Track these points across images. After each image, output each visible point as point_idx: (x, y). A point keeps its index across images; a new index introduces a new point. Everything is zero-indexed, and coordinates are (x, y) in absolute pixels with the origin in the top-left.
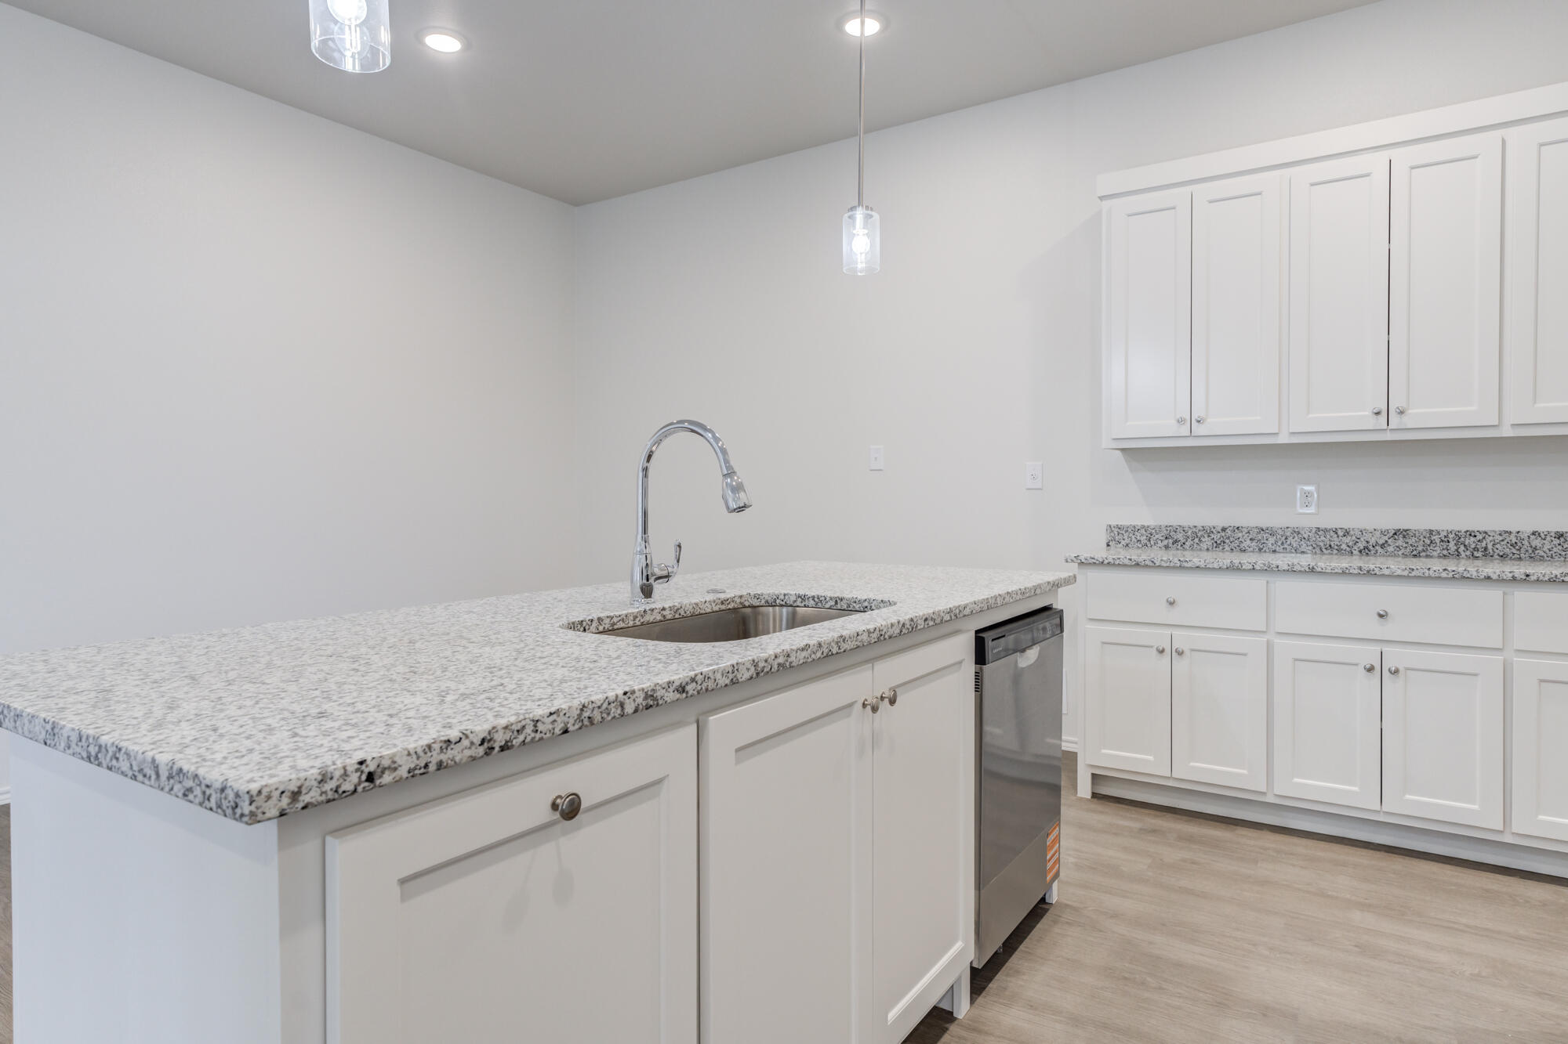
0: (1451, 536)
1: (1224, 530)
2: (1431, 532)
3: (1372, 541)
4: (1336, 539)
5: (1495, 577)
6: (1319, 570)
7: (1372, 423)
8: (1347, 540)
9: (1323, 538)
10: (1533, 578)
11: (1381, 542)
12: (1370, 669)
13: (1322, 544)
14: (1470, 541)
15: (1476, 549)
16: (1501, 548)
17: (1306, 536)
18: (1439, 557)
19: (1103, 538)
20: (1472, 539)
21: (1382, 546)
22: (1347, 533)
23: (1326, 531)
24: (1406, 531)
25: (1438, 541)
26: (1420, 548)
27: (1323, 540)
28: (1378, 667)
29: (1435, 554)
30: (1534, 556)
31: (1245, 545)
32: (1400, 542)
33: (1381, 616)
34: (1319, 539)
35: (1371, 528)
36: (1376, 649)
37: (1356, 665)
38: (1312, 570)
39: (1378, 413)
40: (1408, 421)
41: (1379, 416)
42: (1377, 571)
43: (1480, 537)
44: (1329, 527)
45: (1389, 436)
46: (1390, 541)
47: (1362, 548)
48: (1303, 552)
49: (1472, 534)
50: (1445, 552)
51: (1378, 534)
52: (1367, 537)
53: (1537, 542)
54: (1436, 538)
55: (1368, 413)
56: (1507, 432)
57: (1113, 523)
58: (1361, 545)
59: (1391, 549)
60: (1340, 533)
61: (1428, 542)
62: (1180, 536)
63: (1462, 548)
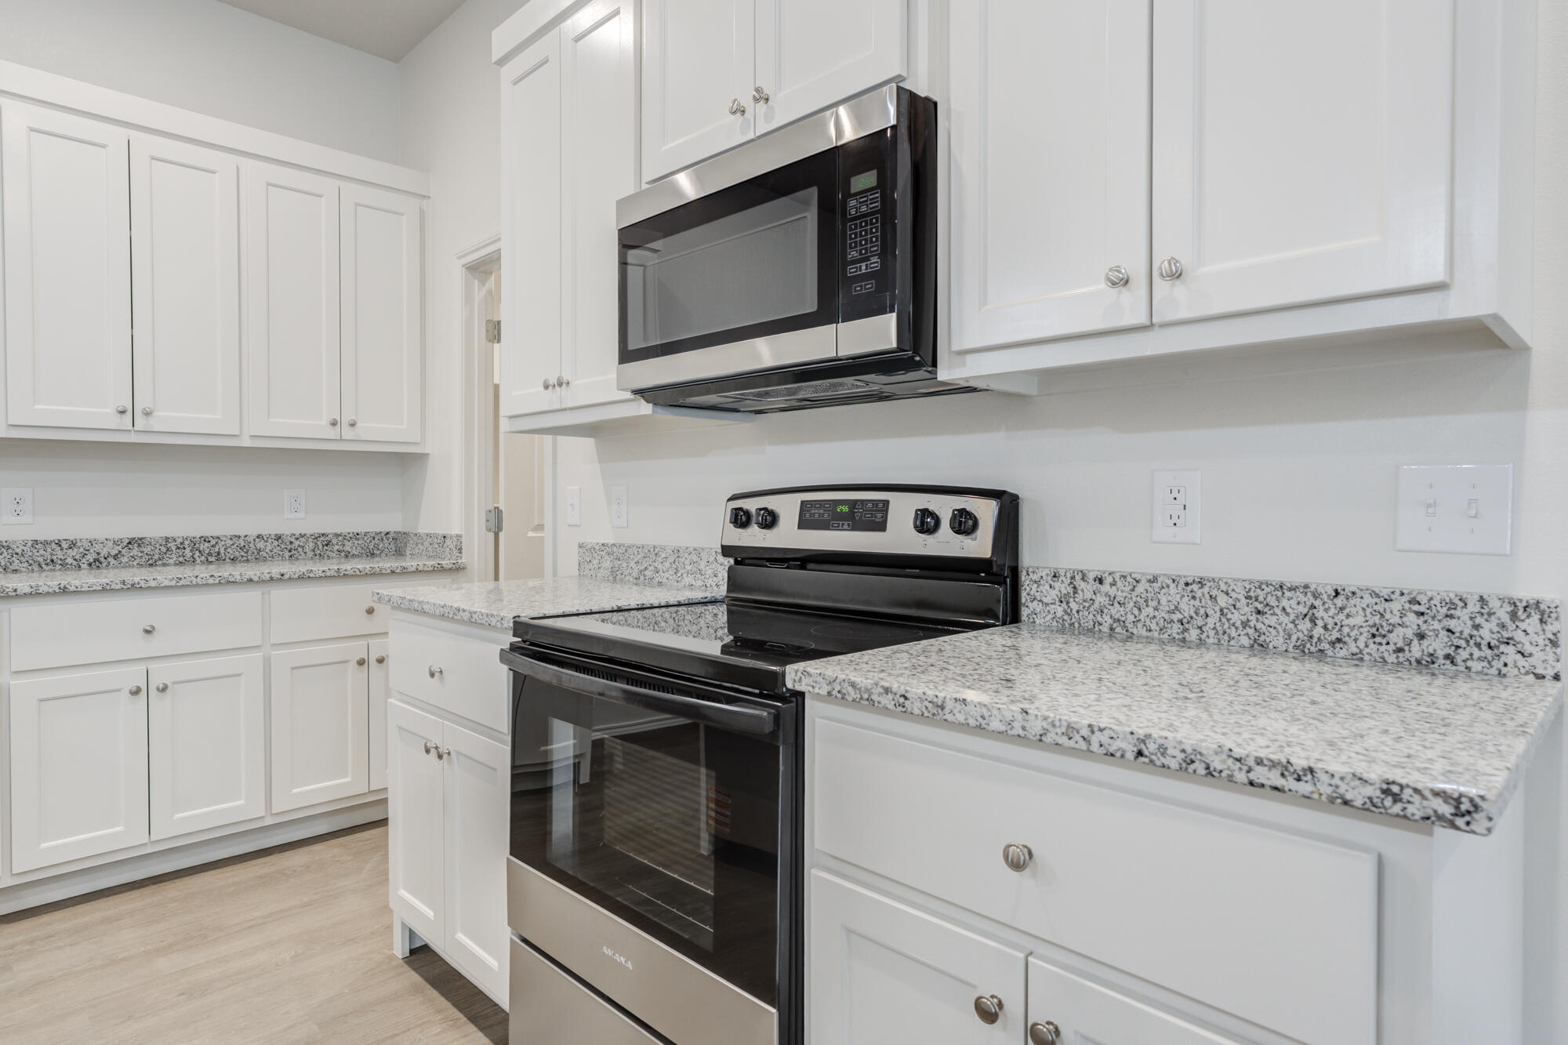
0: (186, 543)
2: (167, 539)
3: (104, 552)
4: (59, 552)
5: (256, 579)
6: (73, 588)
7: (115, 422)
8: (73, 552)
9: (42, 552)
10: (286, 577)
11: (113, 553)
12: (136, 692)
13: (41, 559)
14: (204, 546)
15: (210, 554)
16: (232, 552)
17: (19, 551)
18: (176, 564)
20: (207, 544)
21: (115, 557)
22: (73, 545)
23: (46, 543)
24: (141, 539)
25: (174, 548)
26: (156, 557)
27: (41, 555)
28: (144, 689)
29: (171, 561)
30: (259, 557)
32: (135, 552)
33: (147, 632)
34: (37, 554)
35: (102, 538)
36: (141, 668)
37: (119, 690)
38: (64, 591)
39: (123, 412)
40: (155, 424)
41: (123, 416)
42: (143, 584)
43: (213, 542)
44: (50, 538)
45: (133, 438)
46: (123, 551)
47: (92, 560)
48: (15, 571)
49: (206, 540)
50: (181, 559)
51: (110, 544)
52: (98, 548)
53: (261, 545)
54: (172, 545)
55: (110, 410)
56: (246, 442)
58: (91, 558)
59: (124, 560)
60: (65, 545)
61: (164, 549)
63: (197, 553)
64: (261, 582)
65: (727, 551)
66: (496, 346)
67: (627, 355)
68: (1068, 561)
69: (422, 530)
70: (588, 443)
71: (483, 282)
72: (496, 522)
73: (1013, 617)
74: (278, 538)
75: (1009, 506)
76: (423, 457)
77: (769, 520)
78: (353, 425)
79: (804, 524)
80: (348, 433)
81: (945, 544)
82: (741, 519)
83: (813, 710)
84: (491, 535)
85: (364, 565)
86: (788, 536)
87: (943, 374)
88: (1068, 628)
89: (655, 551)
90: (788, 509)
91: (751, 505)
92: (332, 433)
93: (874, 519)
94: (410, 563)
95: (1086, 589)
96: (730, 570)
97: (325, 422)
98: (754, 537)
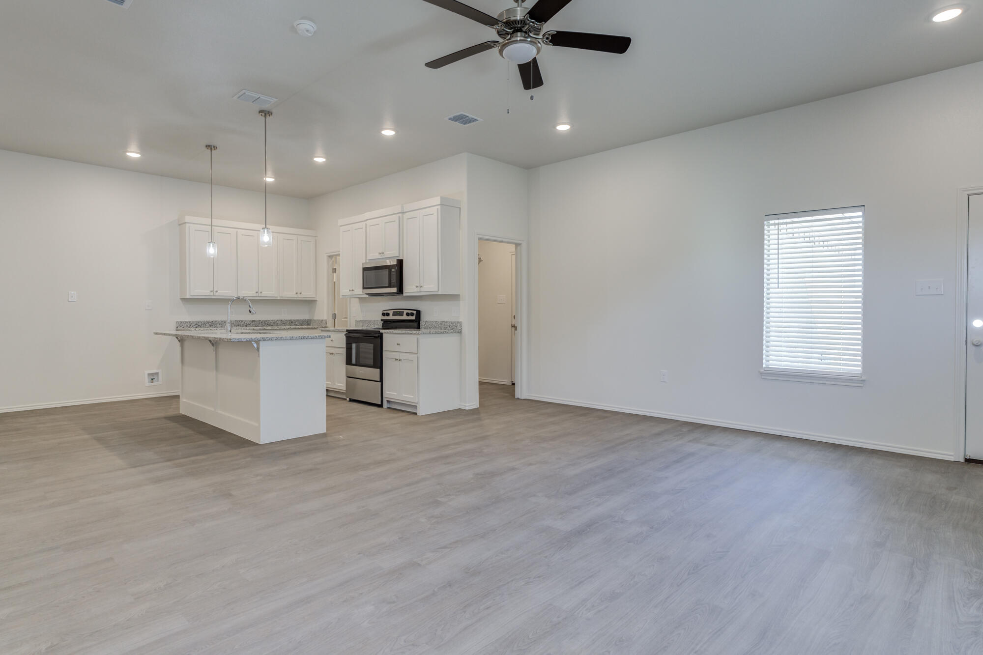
1: (212, 322)
7: (255, 295)
8: (242, 323)
14: (266, 322)
16: (272, 324)
19: (174, 326)
22: (242, 321)
23: (237, 321)
30: (277, 325)
31: (218, 326)
32: (253, 323)
35: (247, 320)
39: (256, 292)
40: (263, 295)
45: (258, 298)
49: (267, 321)
53: (278, 322)
55: (254, 292)
56: (279, 298)
57: (179, 321)
58: (245, 324)
62: (200, 324)
64: (287, 329)
65: (382, 320)
66: (335, 274)
67: (364, 288)
68: (425, 320)
69: (316, 318)
70: (358, 299)
71: (331, 259)
72: (334, 316)
73: (419, 328)
74: (281, 320)
75: (418, 313)
76: (316, 300)
77: (388, 314)
78: (301, 293)
79: (393, 315)
80: (299, 295)
81: (410, 318)
82: (383, 314)
83: (384, 336)
84: (333, 320)
85: (299, 327)
86: (391, 317)
87: (404, 295)
88: (425, 328)
89: (370, 321)
90: (391, 312)
91: (385, 312)
92: (296, 296)
93: (401, 314)
94: (311, 326)
95: (427, 323)
96: (383, 324)
97: (294, 293)
98: (386, 318)
